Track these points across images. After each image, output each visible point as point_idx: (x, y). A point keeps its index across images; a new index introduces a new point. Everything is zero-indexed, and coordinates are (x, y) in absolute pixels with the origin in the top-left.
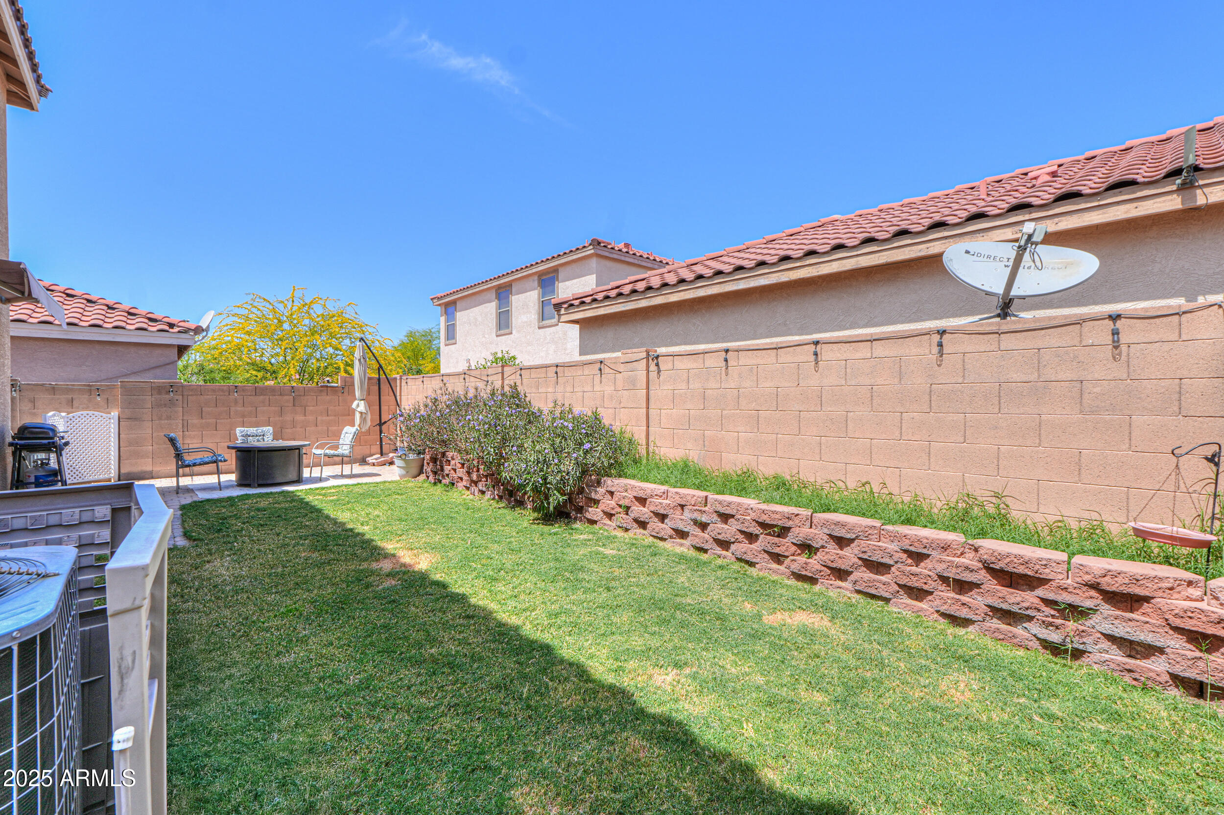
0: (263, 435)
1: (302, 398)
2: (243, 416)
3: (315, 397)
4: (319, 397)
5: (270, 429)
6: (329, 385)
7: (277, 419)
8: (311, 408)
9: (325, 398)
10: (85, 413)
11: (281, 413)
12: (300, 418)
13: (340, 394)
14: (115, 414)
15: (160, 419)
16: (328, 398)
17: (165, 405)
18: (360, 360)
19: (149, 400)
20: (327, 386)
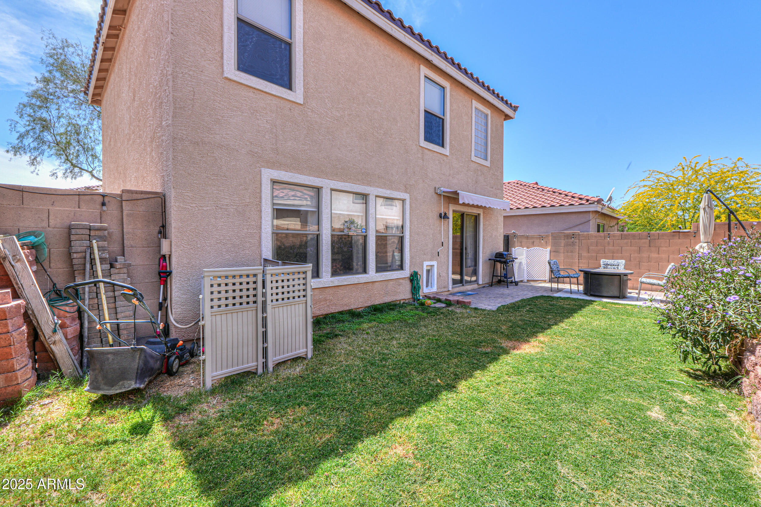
0: (618, 265)
1: (657, 241)
2: (613, 252)
3: (668, 241)
4: (671, 241)
5: (623, 261)
6: (681, 231)
7: (636, 255)
8: (664, 248)
9: (677, 240)
10: (538, 248)
11: (640, 251)
12: (654, 255)
13: (692, 238)
14: (549, 249)
15: (567, 252)
16: (680, 241)
17: (570, 245)
18: (704, 209)
19: (563, 242)
20: (679, 232)
